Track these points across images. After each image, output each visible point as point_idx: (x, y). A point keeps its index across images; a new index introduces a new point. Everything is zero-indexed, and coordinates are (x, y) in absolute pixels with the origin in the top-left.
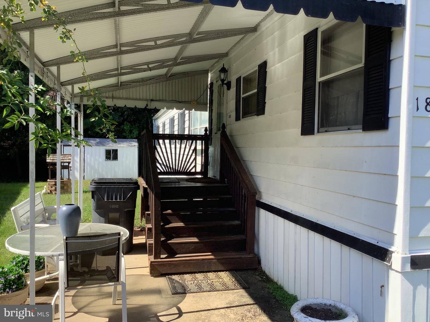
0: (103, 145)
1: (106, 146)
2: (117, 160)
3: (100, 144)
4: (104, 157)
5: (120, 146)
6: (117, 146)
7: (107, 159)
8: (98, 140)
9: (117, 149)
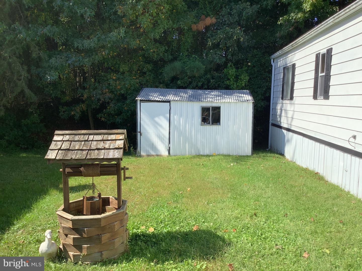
0: (198, 99)
1: (203, 101)
2: (220, 124)
3: (193, 99)
4: (200, 120)
5: (224, 101)
6: (220, 101)
7: (203, 123)
8: (191, 92)
9: (220, 105)
